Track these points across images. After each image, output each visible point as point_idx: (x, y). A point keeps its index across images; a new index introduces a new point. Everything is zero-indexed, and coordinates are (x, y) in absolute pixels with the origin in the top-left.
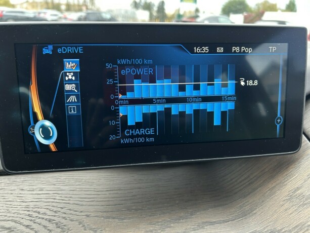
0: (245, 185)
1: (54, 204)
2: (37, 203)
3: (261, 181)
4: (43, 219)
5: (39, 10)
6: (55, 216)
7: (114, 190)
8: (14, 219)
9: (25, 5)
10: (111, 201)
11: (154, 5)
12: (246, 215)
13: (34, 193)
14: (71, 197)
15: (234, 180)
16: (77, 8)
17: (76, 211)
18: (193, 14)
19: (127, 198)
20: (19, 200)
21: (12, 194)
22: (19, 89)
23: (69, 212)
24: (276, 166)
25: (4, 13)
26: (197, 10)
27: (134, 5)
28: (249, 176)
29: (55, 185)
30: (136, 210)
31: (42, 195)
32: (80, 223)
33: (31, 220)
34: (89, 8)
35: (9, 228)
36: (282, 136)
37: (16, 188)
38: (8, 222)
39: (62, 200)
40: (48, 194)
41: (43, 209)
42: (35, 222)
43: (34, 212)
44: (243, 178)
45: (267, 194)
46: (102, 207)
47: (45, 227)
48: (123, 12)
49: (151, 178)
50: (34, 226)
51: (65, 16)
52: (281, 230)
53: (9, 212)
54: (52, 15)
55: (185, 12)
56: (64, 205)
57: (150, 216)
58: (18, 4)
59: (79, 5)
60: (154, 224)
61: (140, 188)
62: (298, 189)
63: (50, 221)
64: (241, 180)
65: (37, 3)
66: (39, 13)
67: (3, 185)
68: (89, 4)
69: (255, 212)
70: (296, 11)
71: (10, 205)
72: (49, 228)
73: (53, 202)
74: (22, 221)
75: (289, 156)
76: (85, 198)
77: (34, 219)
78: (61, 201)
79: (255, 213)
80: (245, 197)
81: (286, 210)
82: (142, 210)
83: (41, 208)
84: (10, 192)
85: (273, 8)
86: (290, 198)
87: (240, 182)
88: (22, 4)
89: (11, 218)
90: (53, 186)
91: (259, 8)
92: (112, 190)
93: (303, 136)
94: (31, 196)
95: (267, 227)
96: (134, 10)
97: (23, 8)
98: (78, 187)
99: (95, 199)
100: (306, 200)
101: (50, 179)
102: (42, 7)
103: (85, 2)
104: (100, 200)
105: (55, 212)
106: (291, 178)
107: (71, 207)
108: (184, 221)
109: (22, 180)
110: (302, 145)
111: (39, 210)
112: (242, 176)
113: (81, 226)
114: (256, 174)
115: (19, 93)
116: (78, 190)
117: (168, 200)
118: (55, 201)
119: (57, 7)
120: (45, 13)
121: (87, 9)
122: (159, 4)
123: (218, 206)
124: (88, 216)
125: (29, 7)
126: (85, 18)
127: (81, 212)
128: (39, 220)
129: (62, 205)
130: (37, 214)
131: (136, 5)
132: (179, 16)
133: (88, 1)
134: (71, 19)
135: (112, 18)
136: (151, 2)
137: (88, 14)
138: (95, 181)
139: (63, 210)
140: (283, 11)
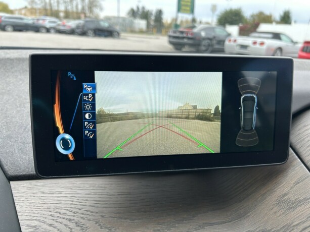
1: (72, 206)
2: (58, 205)
3: (254, 189)
4: (64, 218)
5: (38, 17)
6: (74, 216)
7: (125, 194)
8: (38, 218)
9: (23, 12)
10: (123, 203)
11: (151, 14)
12: (240, 218)
13: (54, 196)
14: (87, 200)
15: (230, 187)
16: (75, 15)
17: (92, 212)
18: (190, 25)
19: (136, 201)
20: (41, 202)
23: (85, 212)
25: (3, 19)
26: (194, 20)
28: (243, 184)
29: (72, 189)
30: (145, 212)
31: (61, 198)
32: (96, 223)
33: (53, 220)
34: (87, 15)
35: (34, 227)
37: (37, 191)
38: (33, 221)
39: (80, 202)
40: (67, 197)
41: (63, 210)
42: (57, 222)
43: (56, 212)
45: (259, 199)
46: (115, 209)
47: (66, 225)
48: (121, 21)
49: (157, 184)
50: (56, 224)
51: (63, 23)
52: (271, 230)
53: (33, 213)
54: (50, 22)
55: (182, 22)
56: (82, 206)
57: (157, 217)
58: (16, 10)
59: (77, 13)
60: (160, 224)
61: (147, 193)
62: (285, 195)
63: (70, 220)
65: (35, 9)
66: (38, 20)
67: (25, 188)
68: (87, 12)
69: (248, 214)
70: (290, 23)
71: (34, 206)
72: (70, 227)
73: (71, 204)
74: (45, 220)
75: (278, 166)
76: (100, 201)
77: (56, 218)
78: (78, 203)
79: (249, 216)
81: (275, 213)
82: (150, 212)
84: (32, 195)
86: (279, 203)
87: (236, 189)
88: (20, 10)
89: (35, 218)
90: (70, 190)
91: (254, 19)
92: (123, 194)
93: (290, 149)
94: (52, 198)
95: (259, 227)
96: (132, 19)
97: (21, 14)
99: (109, 202)
100: (292, 204)
101: (67, 183)
102: (40, 13)
103: (83, 9)
104: (112, 203)
105: (74, 212)
106: (279, 186)
107: (88, 208)
108: (187, 222)
109: (42, 184)
110: (290, 157)
111: (59, 211)
113: (97, 225)
114: (249, 181)
116: (93, 193)
117: (173, 203)
118: (74, 203)
119: (55, 14)
120: (44, 20)
121: (85, 16)
122: (157, 13)
124: (103, 217)
125: (28, 13)
126: (84, 26)
127: (97, 213)
128: (61, 219)
129: (80, 207)
130: (58, 215)
131: (133, 13)
132: (177, 26)
133: (86, 8)
134: (69, 27)
135: (110, 26)
136: (148, 11)
137: (87, 22)
138: (107, 186)
139: (80, 211)
140: (278, 23)
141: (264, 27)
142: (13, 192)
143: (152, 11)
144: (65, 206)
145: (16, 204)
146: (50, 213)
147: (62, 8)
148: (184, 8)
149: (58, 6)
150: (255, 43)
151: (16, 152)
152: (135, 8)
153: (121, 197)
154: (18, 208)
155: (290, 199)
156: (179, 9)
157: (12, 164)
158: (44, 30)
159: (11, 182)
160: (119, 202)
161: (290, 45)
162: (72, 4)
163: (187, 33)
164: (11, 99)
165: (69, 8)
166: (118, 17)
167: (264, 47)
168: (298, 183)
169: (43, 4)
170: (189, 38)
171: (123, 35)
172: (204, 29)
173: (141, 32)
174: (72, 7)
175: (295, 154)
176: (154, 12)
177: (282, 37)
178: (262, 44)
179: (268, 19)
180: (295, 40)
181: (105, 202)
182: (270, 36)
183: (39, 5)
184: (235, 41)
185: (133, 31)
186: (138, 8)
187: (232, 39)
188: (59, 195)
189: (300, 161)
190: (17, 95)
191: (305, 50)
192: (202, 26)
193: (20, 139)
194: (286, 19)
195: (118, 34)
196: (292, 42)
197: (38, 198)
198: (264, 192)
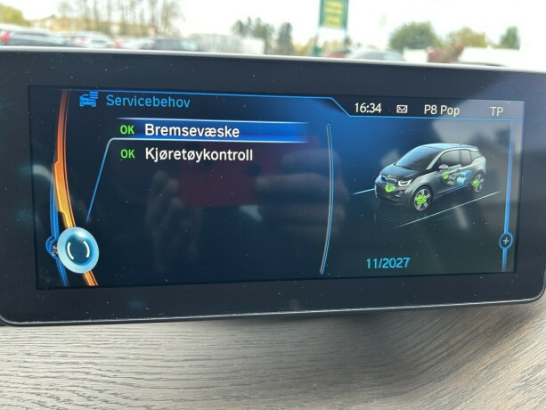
0: (439, 358)
1: (87, 383)
2: (56, 381)
3: (471, 352)
5: (73, 32)
6: (87, 406)
7: (199, 360)
9: (48, 23)
10: (194, 379)
11: (273, 30)
13: (51, 361)
14: (118, 371)
15: (419, 347)
16: (139, 31)
17: (127, 398)
18: (341, 48)
19: (221, 375)
20: (21, 374)
21: (10, 361)
22: (32, 169)
23: (113, 398)
24: (497, 323)
25: (12, 35)
26: (347, 41)
27: (239, 28)
28: (447, 342)
29: (89, 347)
30: (238, 398)
31: (65, 366)
34: (159, 31)
36: (512, 270)
37: (16, 350)
39: (102, 376)
40: (77, 363)
41: (66, 393)
43: (49, 397)
44: (436, 343)
45: (482, 375)
46: (175, 392)
48: (218, 41)
49: (267, 339)
51: (118, 43)
54: (95, 41)
55: (326, 43)
56: (105, 385)
58: (36, 21)
59: (142, 27)
61: (246, 357)
64: (431, 347)
65: (69, 20)
66: (73, 38)
68: (160, 25)
70: (517, 48)
71: (6, 382)
73: (84, 379)
76: (145, 373)
78: (99, 378)
80: (441, 378)
81: (517, 407)
82: (250, 398)
83: (63, 390)
85: (478, 41)
86: (526, 385)
87: (432, 351)
88: (44, 20)
90: (84, 350)
91: (454, 40)
92: (195, 360)
94: (45, 366)
96: (238, 37)
97: (44, 27)
98: (132, 351)
101: (80, 335)
102: (78, 27)
103: (153, 20)
104: (170, 377)
105: (88, 398)
106: (526, 347)
107: (117, 389)
109: (30, 335)
111: (56, 393)
112: (435, 339)
114: (460, 337)
115: (32, 175)
116: (131, 357)
117: (298, 381)
118: (89, 377)
119: (104, 28)
120: (83, 38)
121: (157, 32)
122: (283, 27)
123: (389, 395)
125: (56, 27)
127: (136, 400)
129: (101, 386)
131: (242, 29)
132: (317, 50)
133: (159, 19)
135: (199, 49)
136: (268, 25)
137: (158, 41)
138: (163, 341)
139: (102, 396)
140: (495, 47)
144: (71, 383)
146: (37, 398)
147: (116, 17)
148: (329, 19)
149: (109, 14)
152: (245, 21)
153: (190, 366)
156: (322, 21)
160: (185, 377)
162: (134, 12)
165: (129, 18)
166: (214, 35)
169: (83, 10)
174: (134, 17)
176: (277, 28)
181: (155, 376)
183: (76, 13)
186: (249, 20)
188: (62, 360)
197: (16, 364)
198: (492, 361)
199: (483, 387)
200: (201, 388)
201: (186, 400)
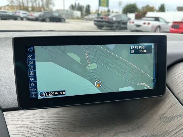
2: (32, 125)
3: (147, 110)
4: (36, 133)
6: (42, 131)
8: (21, 133)
9: (7, 8)
10: (71, 122)
11: (84, 8)
12: (139, 128)
13: (30, 119)
14: (49, 121)
15: (133, 110)
16: (38, 9)
17: (53, 128)
18: (107, 13)
20: (22, 124)
23: (49, 129)
26: (109, 11)
28: (140, 108)
29: (40, 115)
30: (84, 127)
31: (34, 121)
32: (56, 134)
36: (156, 88)
37: (20, 117)
38: (18, 135)
39: (45, 123)
40: (37, 120)
41: (36, 128)
42: (32, 135)
43: (31, 129)
45: (149, 116)
46: (66, 126)
48: (65, 12)
49: (90, 110)
51: (31, 14)
52: (157, 134)
53: (18, 130)
54: (23, 14)
55: (102, 12)
57: (91, 130)
58: (2, 7)
59: (39, 8)
60: (94, 134)
61: (85, 115)
62: (164, 114)
63: (40, 134)
65: (14, 6)
66: (16, 12)
67: (12, 116)
68: (45, 7)
69: (144, 126)
70: (165, 11)
71: (18, 126)
73: (40, 124)
74: (25, 134)
76: (57, 121)
77: (31, 133)
78: (44, 123)
79: (144, 127)
80: (139, 118)
81: (159, 124)
82: (87, 126)
84: (17, 119)
86: (161, 118)
87: (136, 111)
88: (5, 7)
89: (19, 133)
90: (39, 116)
91: (144, 9)
92: (70, 117)
93: (166, 87)
94: (28, 121)
95: (150, 133)
96: (72, 10)
97: (5, 9)
99: (62, 122)
100: (169, 119)
101: (37, 112)
102: (17, 9)
103: (43, 5)
104: (64, 122)
105: (42, 129)
106: (161, 109)
107: (50, 126)
108: (108, 131)
109: (23, 113)
110: (166, 92)
111: (33, 128)
112: (137, 108)
113: (56, 136)
114: (144, 107)
116: (53, 117)
117: (100, 121)
118: (42, 123)
119: (26, 9)
120: (19, 12)
121: (44, 10)
122: (87, 7)
124: (59, 131)
125: (10, 9)
126: (43, 15)
127: (56, 129)
128: (34, 133)
129: (45, 126)
130: (32, 131)
131: (73, 7)
132: (99, 15)
133: (45, 5)
134: (35, 16)
135: (59, 15)
136: (82, 6)
137: (45, 13)
138: (61, 112)
139: (46, 128)
140: (157, 11)
141: (149, 14)
142: (5, 118)
143: (84, 6)
144: (37, 125)
145: (7, 125)
146: (28, 130)
147: (30, 5)
148: (102, 3)
149: (27, 4)
150: (145, 23)
151: (6, 94)
152: (74, 5)
153: (70, 119)
154: (8, 127)
155: (167, 116)
156: (100, 5)
157: (4, 101)
158: (20, 19)
159: (4, 112)
160: (68, 122)
161: (165, 24)
162: (36, 3)
163: (105, 18)
164: (2, 62)
165: (34, 5)
166: (64, 10)
167: (150, 26)
168: (172, 107)
169: (19, 3)
170: (106, 22)
171: (67, 20)
172: (115, 16)
173: (78, 18)
174: (36, 4)
175: (169, 90)
176: (85, 7)
177: (160, 19)
178: (149, 24)
179: (152, 9)
180: (168, 21)
181: (60, 122)
182: (153, 19)
183: (16, 4)
184: (133, 23)
185: (73, 18)
186: (75, 4)
187: (131, 21)
188: (33, 119)
189: (172, 94)
190: (5, 60)
191: (174, 26)
192: (114, 14)
193: (8, 86)
194: (162, 9)
195: (64, 20)
196: (166, 22)
197: (20, 121)
198: (152, 112)
199: (150, 120)
200: (73, 124)
201: (69, 128)
